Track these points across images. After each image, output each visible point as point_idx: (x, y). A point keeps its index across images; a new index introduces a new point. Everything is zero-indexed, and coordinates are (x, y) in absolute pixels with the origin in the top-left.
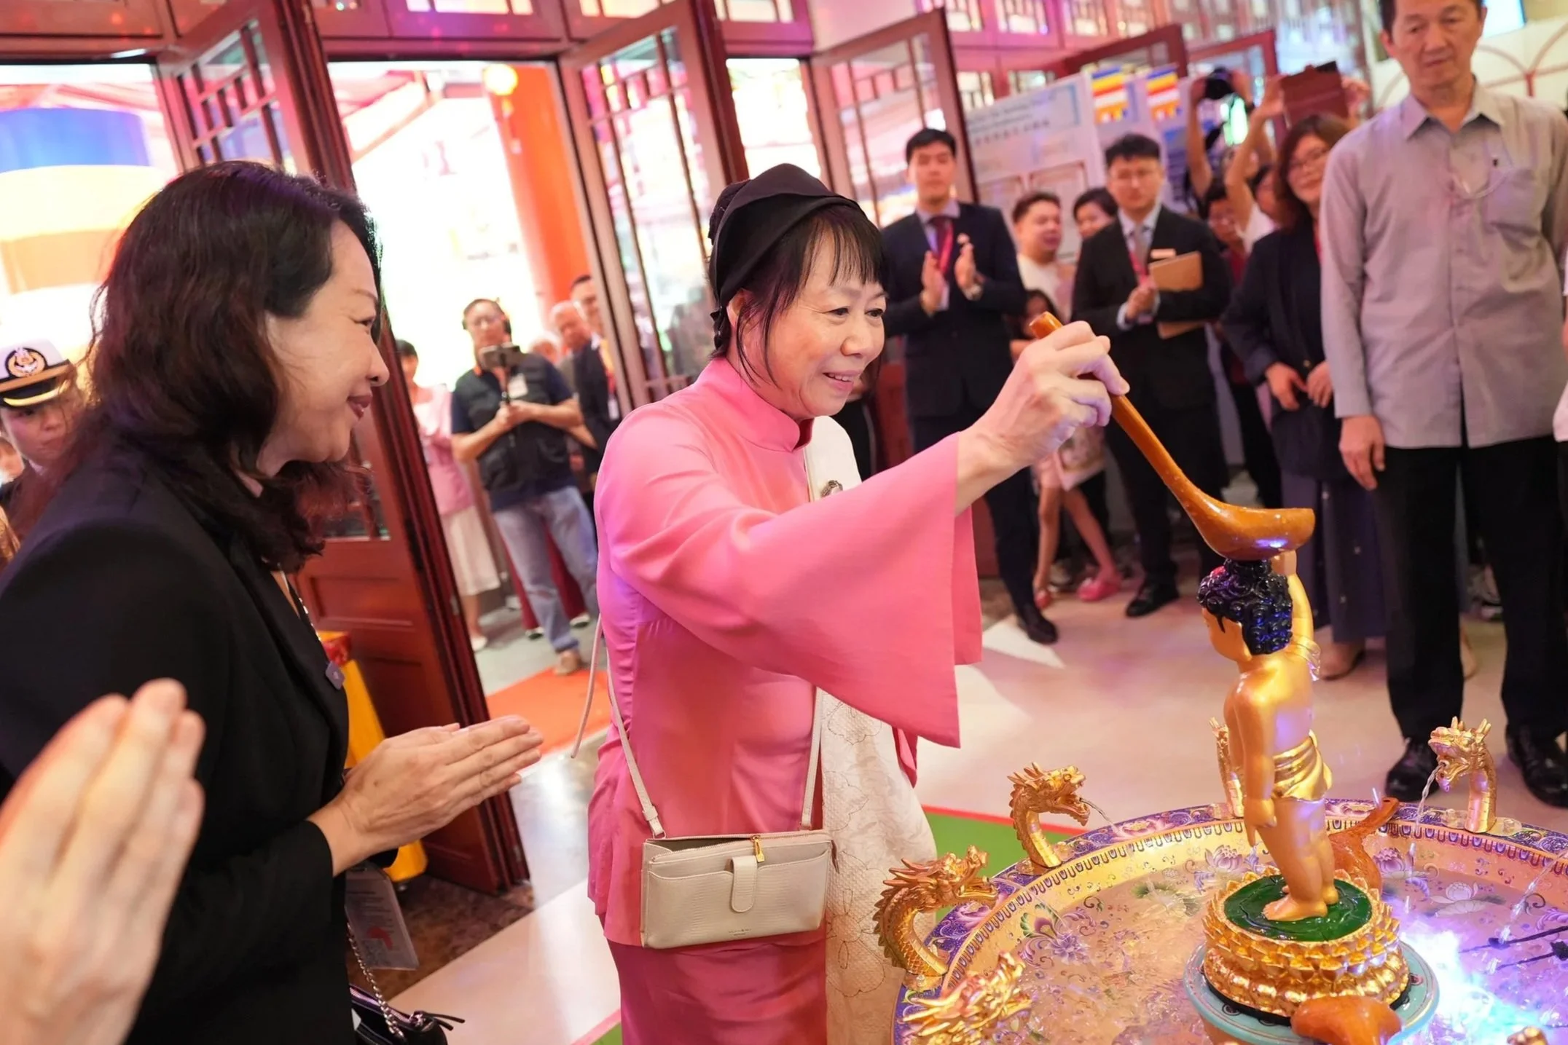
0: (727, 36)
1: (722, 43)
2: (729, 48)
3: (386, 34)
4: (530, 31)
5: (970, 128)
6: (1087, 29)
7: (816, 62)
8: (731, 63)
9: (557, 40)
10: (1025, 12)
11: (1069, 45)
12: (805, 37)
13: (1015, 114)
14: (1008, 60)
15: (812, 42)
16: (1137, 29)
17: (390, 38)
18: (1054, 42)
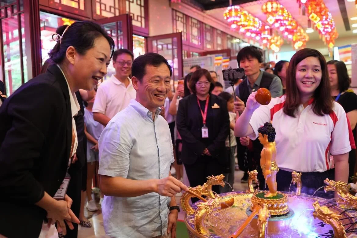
0: (134, 29)
1: (132, 30)
2: (134, 32)
3: (48, 6)
4: (83, 14)
5: (184, 63)
6: (209, 47)
7: (148, 39)
8: (134, 36)
9: (89, 18)
10: (196, 39)
11: (205, 49)
12: (147, 33)
13: (197, 61)
14: (191, 49)
15: (148, 34)
16: (219, 49)
17: (49, 7)
18: (201, 47)
